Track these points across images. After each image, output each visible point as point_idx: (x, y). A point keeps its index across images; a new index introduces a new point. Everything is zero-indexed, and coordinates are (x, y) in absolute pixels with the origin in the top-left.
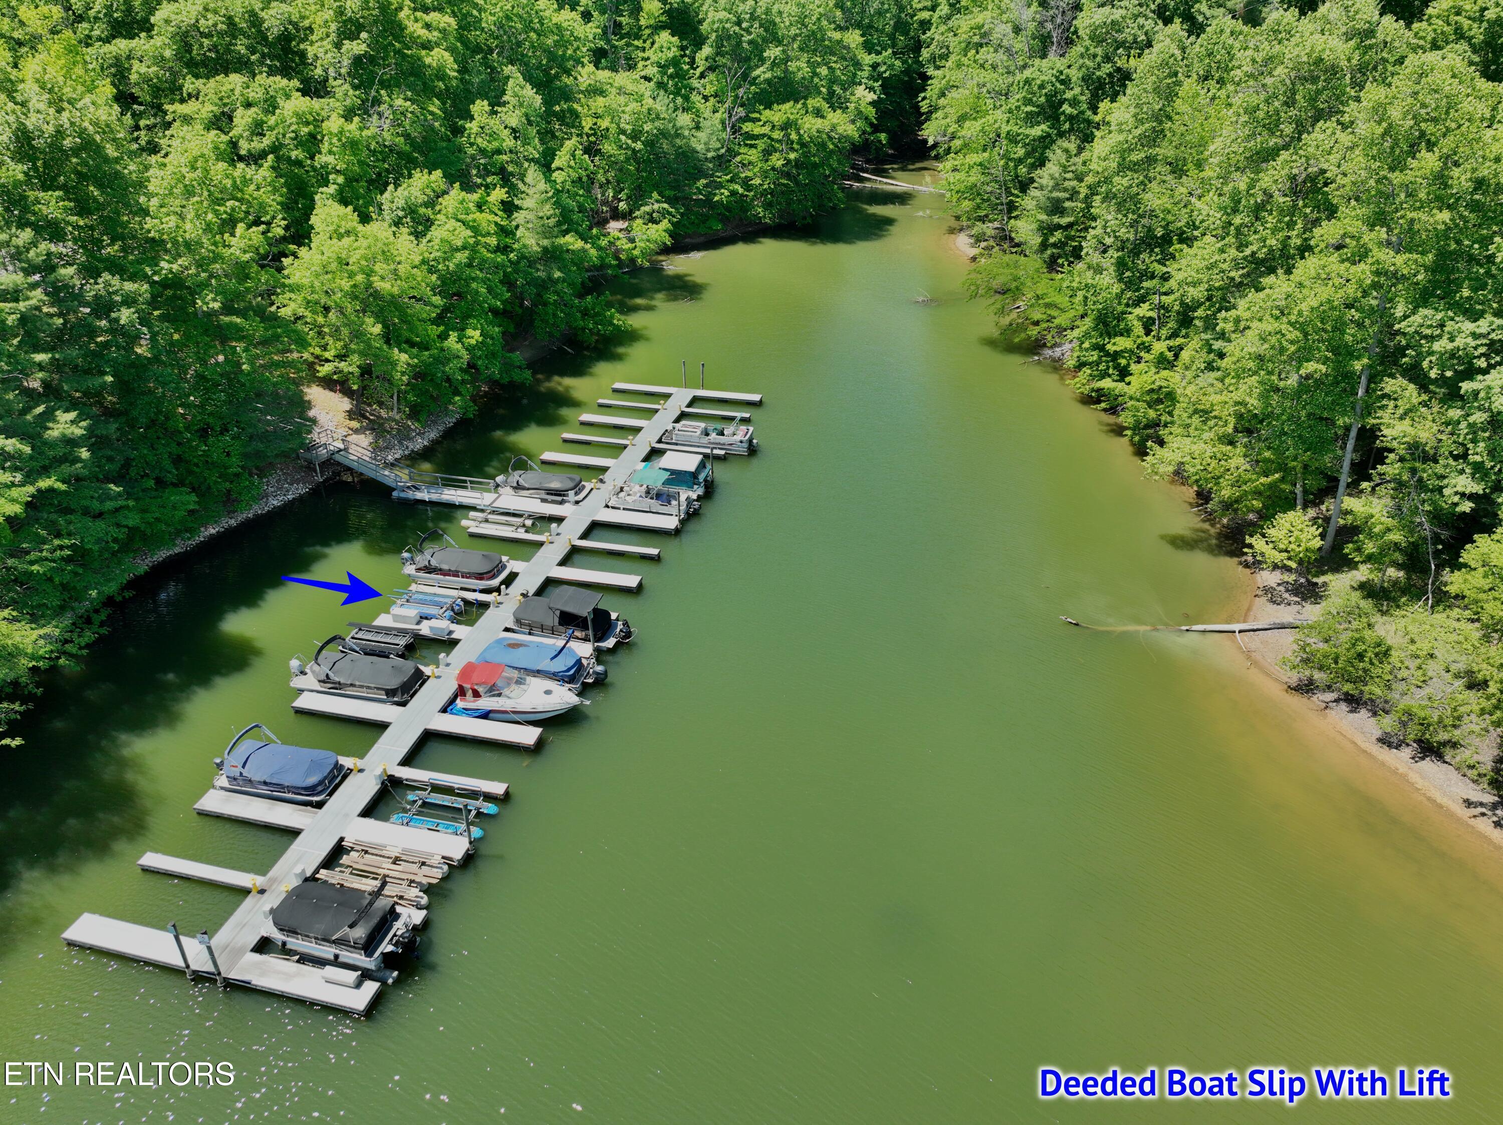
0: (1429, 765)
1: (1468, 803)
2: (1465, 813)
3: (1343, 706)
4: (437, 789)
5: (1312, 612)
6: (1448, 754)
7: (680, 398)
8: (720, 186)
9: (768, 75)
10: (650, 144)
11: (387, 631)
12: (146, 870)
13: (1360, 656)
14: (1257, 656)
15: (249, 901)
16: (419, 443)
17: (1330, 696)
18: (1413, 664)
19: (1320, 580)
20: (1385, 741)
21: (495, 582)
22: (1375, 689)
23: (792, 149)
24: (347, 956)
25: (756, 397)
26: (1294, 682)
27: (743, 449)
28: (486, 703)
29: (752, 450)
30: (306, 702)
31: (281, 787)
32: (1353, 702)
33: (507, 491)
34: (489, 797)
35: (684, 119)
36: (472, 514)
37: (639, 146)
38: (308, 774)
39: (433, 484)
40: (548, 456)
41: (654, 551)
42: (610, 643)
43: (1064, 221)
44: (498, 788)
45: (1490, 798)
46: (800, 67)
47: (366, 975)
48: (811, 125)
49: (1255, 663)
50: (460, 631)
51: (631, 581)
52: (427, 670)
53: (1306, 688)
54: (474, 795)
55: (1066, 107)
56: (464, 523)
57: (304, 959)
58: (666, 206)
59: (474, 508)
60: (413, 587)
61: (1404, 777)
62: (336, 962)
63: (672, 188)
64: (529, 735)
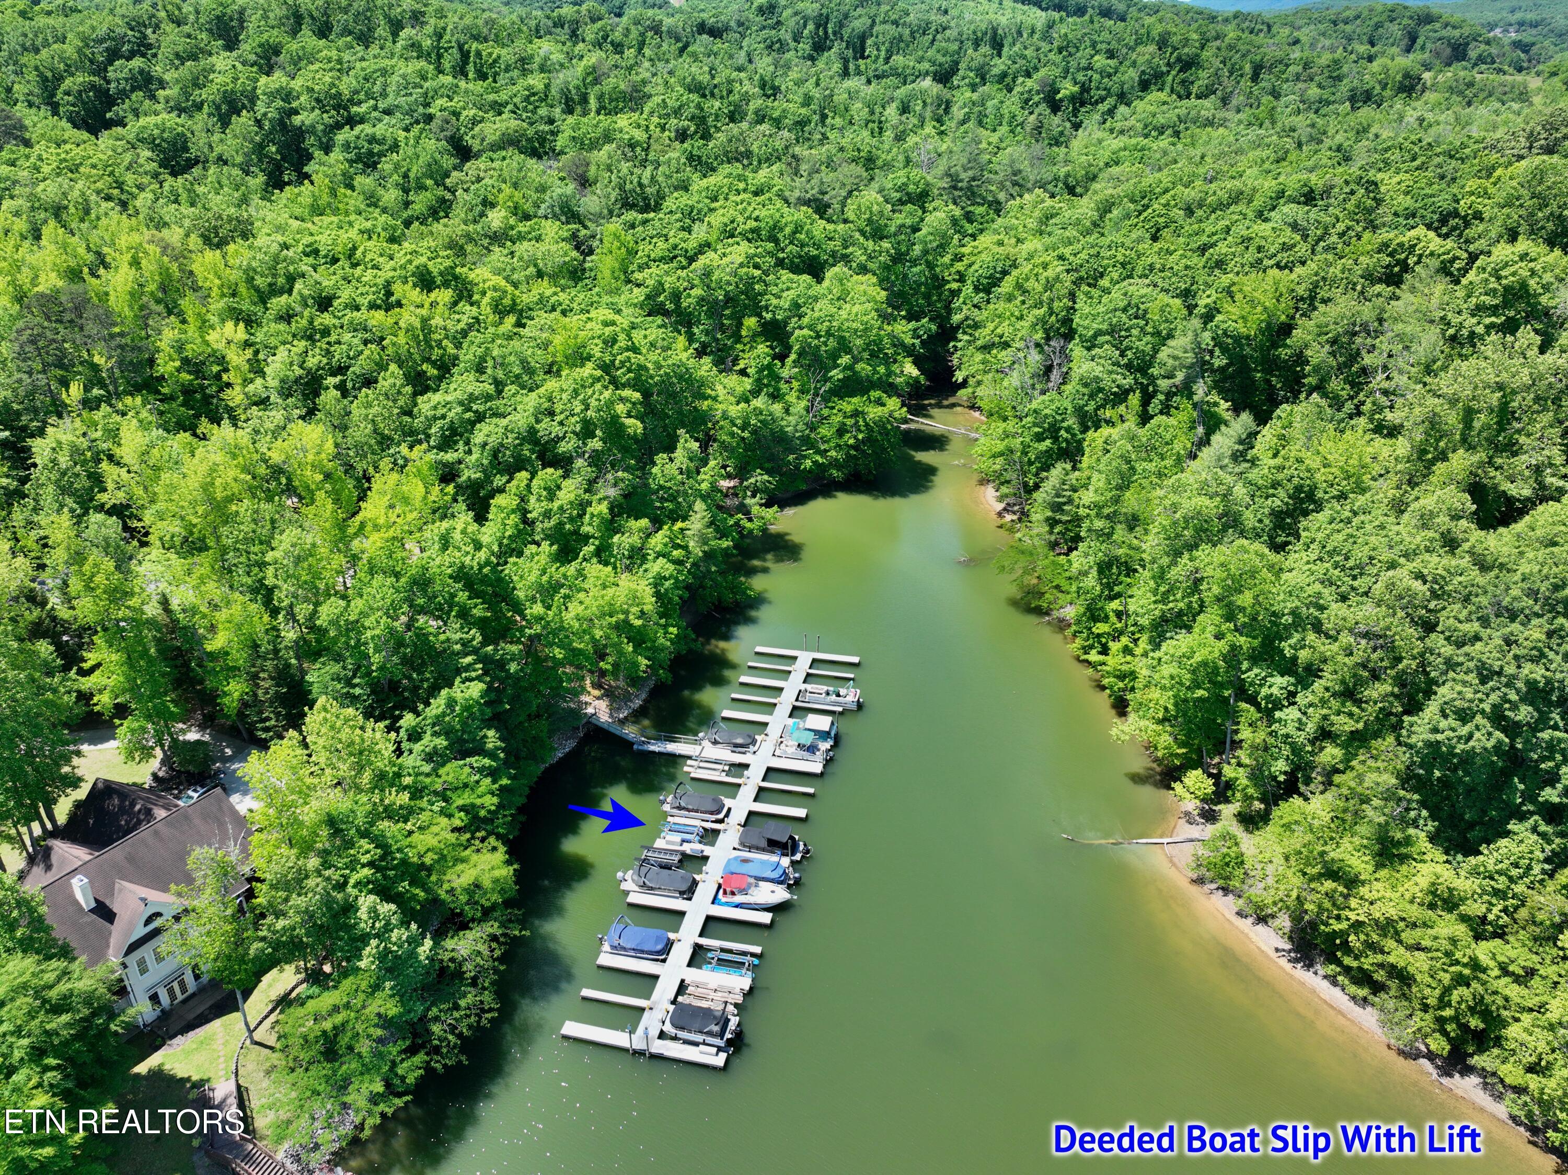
0: (1260, 928)
1: (1277, 950)
2: (1274, 955)
3: (1220, 892)
4: (723, 950)
5: (1210, 831)
6: (1270, 921)
7: (804, 659)
8: (805, 457)
9: (841, 376)
10: (754, 432)
11: (666, 851)
12: (585, 999)
13: (1227, 864)
14: (1175, 860)
15: (646, 1014)
16: (638, 703)
17: (1214, 886)
18: (1259, 866)
19: (1216, 808)
20: (1240, 914)
21: (721, 816)
22: (1235, 883)
23: (860, 431)
24: (709, 1040)
25: (855, 660)
26: (1195, 877)
27: (854, 707)
28: (739, 899)
29: (860, 706)
30: (633, 898)
31: (642, 952)
32: (1226, 890)
33: (706, 743)
34: (753, 955)
35: (777, 408)
36: (689, 762)
37: (746, 434)
38: (656, 943)
39: (658, 739)
40: (726, 713)
41: (811, 790)
42: (798, 857)
43: (1065, 518)
44: (757, 950)
45: (1288, 946)
46: (863, 368)
47: (720, 1049)
48: (874, 413)
49: (1174, 864)
50: (708, 850)
51: (801, 813)
52: (697, 877)
53: (1200, 881)
54: (744, 953)
55: (1062, 432)
56: (686, 769)
57: (687, 1042)
58: (766, 477)
59: (690, 758)
60: (670, 819)
61: (1247, 935)
62: (704, 1043)
63: (769, 461)
64: (765, 918)
